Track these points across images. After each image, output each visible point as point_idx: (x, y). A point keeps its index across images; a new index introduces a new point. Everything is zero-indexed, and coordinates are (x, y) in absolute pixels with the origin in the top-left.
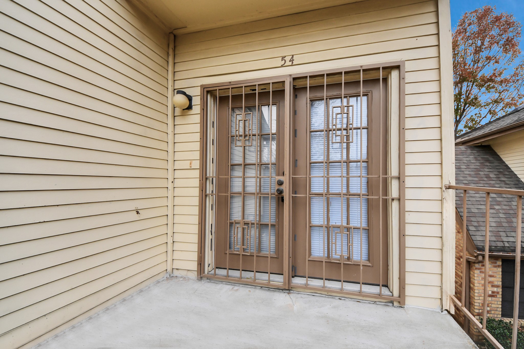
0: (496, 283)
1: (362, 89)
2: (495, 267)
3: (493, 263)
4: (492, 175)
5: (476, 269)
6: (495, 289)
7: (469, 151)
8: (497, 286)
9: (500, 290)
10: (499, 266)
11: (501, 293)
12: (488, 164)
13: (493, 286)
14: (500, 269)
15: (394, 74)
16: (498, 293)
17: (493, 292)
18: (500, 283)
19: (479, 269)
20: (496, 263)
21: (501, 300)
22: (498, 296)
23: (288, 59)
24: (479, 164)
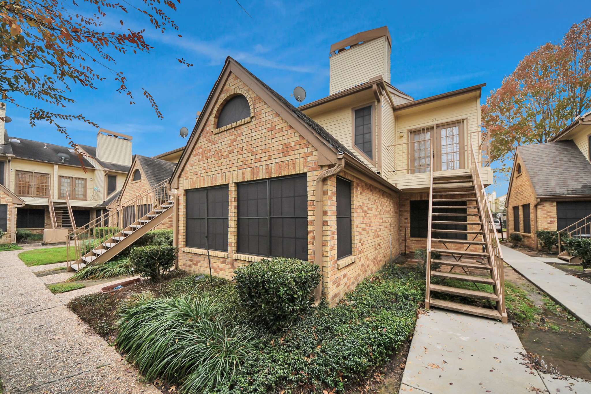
0: (553, 216)
1: (456, 125)
2: (552, 206)
3: (550, 204)
4: (565, 159)
5: (539, 209)
6: (552, 219)
7: (554, 145)
8: (554, 218)
9: (556, 220)
10: (554, 206)
11: (556, 221)
12: (565, 152)
13: (551, 218)
14: (555, 208)
15: (465, 121)
16: (554, 221)
17: (551, 221)
18: (556, 216)
19: (541, 208)
20: (552, 204)
21: (556, 225)
22: (555, 223)
23: (434, 119)
24: (558, 153)
